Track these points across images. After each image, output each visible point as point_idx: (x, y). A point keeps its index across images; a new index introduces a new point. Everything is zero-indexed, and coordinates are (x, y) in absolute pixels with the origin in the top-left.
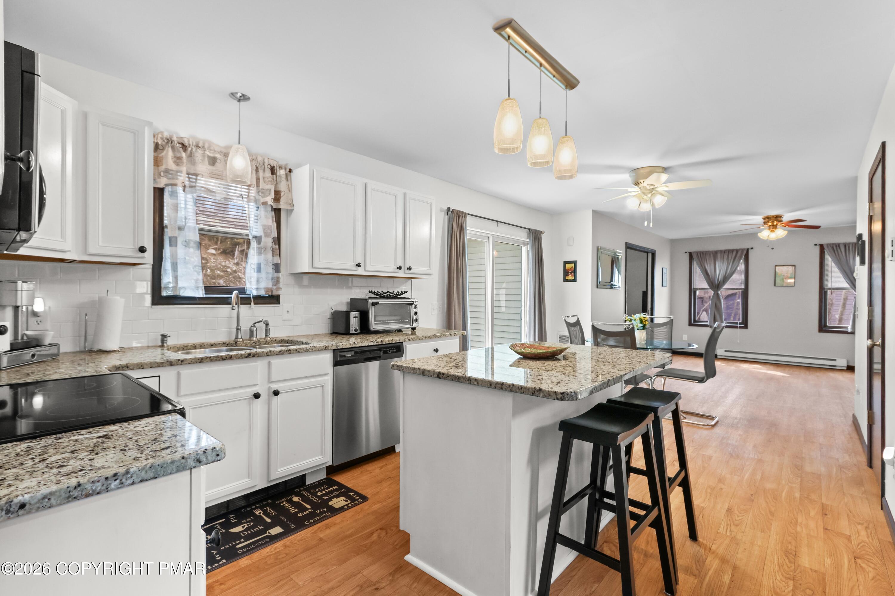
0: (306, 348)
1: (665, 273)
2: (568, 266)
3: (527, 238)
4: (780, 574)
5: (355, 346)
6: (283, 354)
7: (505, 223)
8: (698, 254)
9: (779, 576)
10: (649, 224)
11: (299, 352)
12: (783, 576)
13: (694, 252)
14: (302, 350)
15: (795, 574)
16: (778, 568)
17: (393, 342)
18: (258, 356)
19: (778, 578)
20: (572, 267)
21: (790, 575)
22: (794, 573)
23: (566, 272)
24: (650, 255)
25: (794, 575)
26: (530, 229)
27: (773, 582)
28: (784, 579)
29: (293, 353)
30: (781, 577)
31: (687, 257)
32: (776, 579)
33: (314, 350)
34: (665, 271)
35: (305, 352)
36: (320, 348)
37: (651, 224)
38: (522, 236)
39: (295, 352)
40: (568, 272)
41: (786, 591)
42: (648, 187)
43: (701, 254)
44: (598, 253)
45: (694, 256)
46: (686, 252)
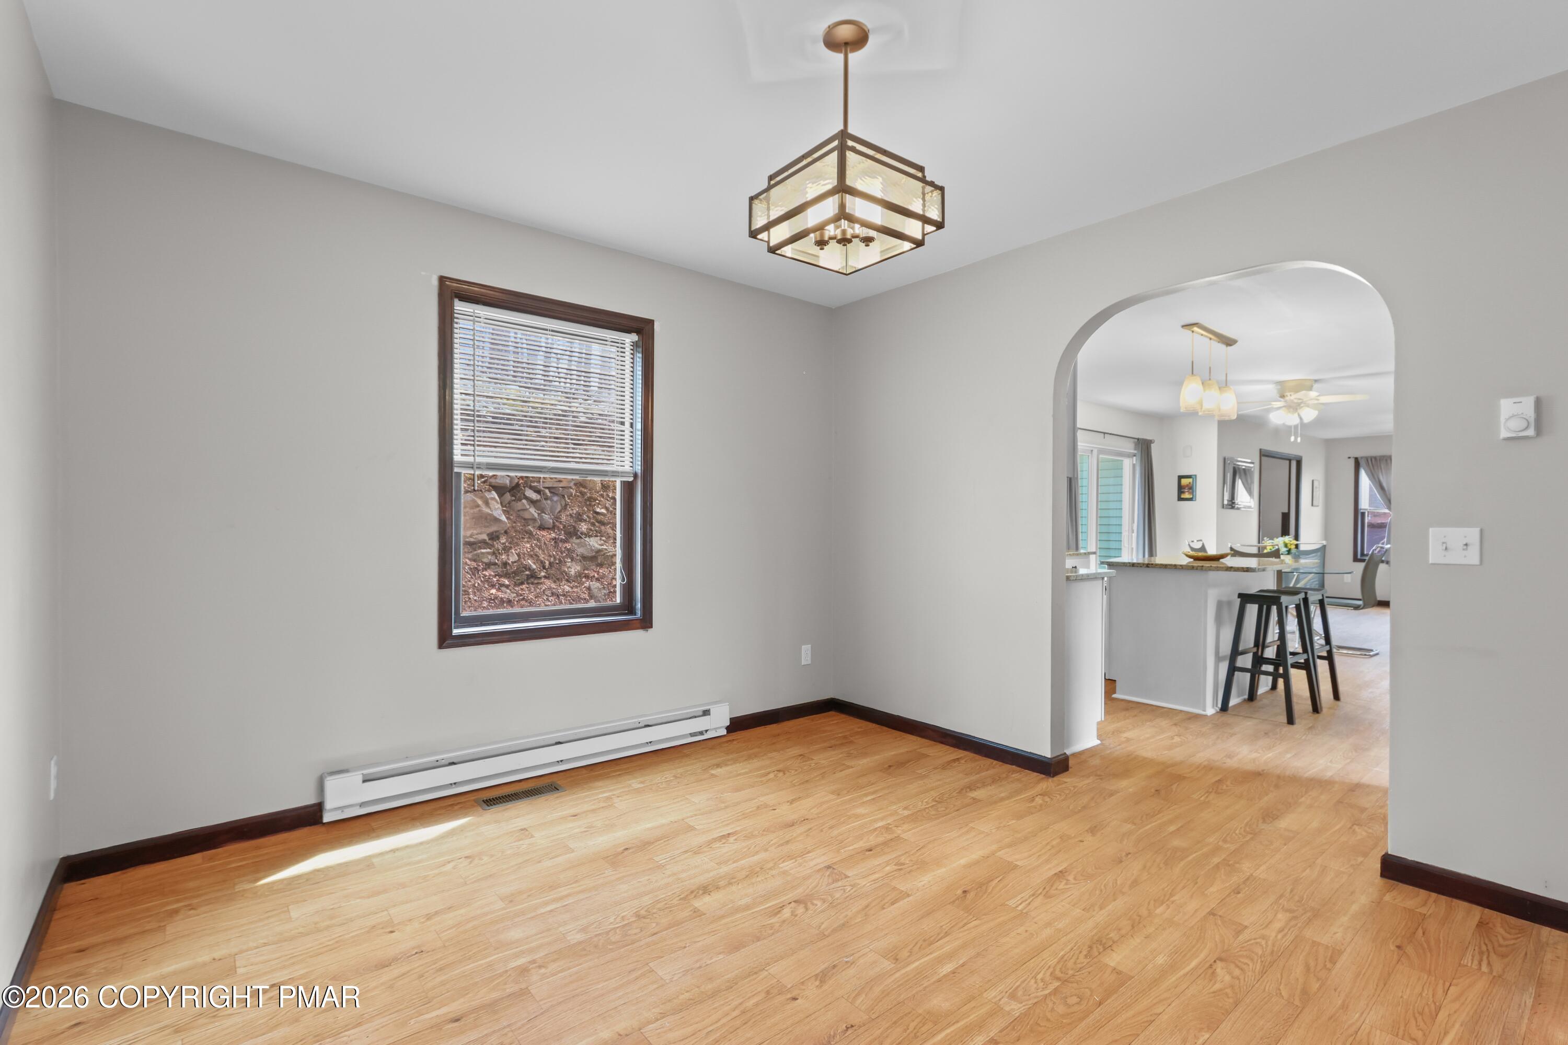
1: (1316, 488)
2: (1185, 482)
3: (1135, 450)
7: (1113, 434)
8: (1367, 460)
10: (1296, 439)
13: (1362, 458)
20: (1190, 483)
23: (1181, 489)
24: (1294, 464)
26: (1138, 439)
31: (1352, 463)
34: (1316, 484)
37: (1299, 440)
38: (1129, 447)
40: (1185, 489)
42: (1296, 401)
43: (1373, 460)
44: (1225, 464)
45: (1362, 463)
46: (1349, 458)
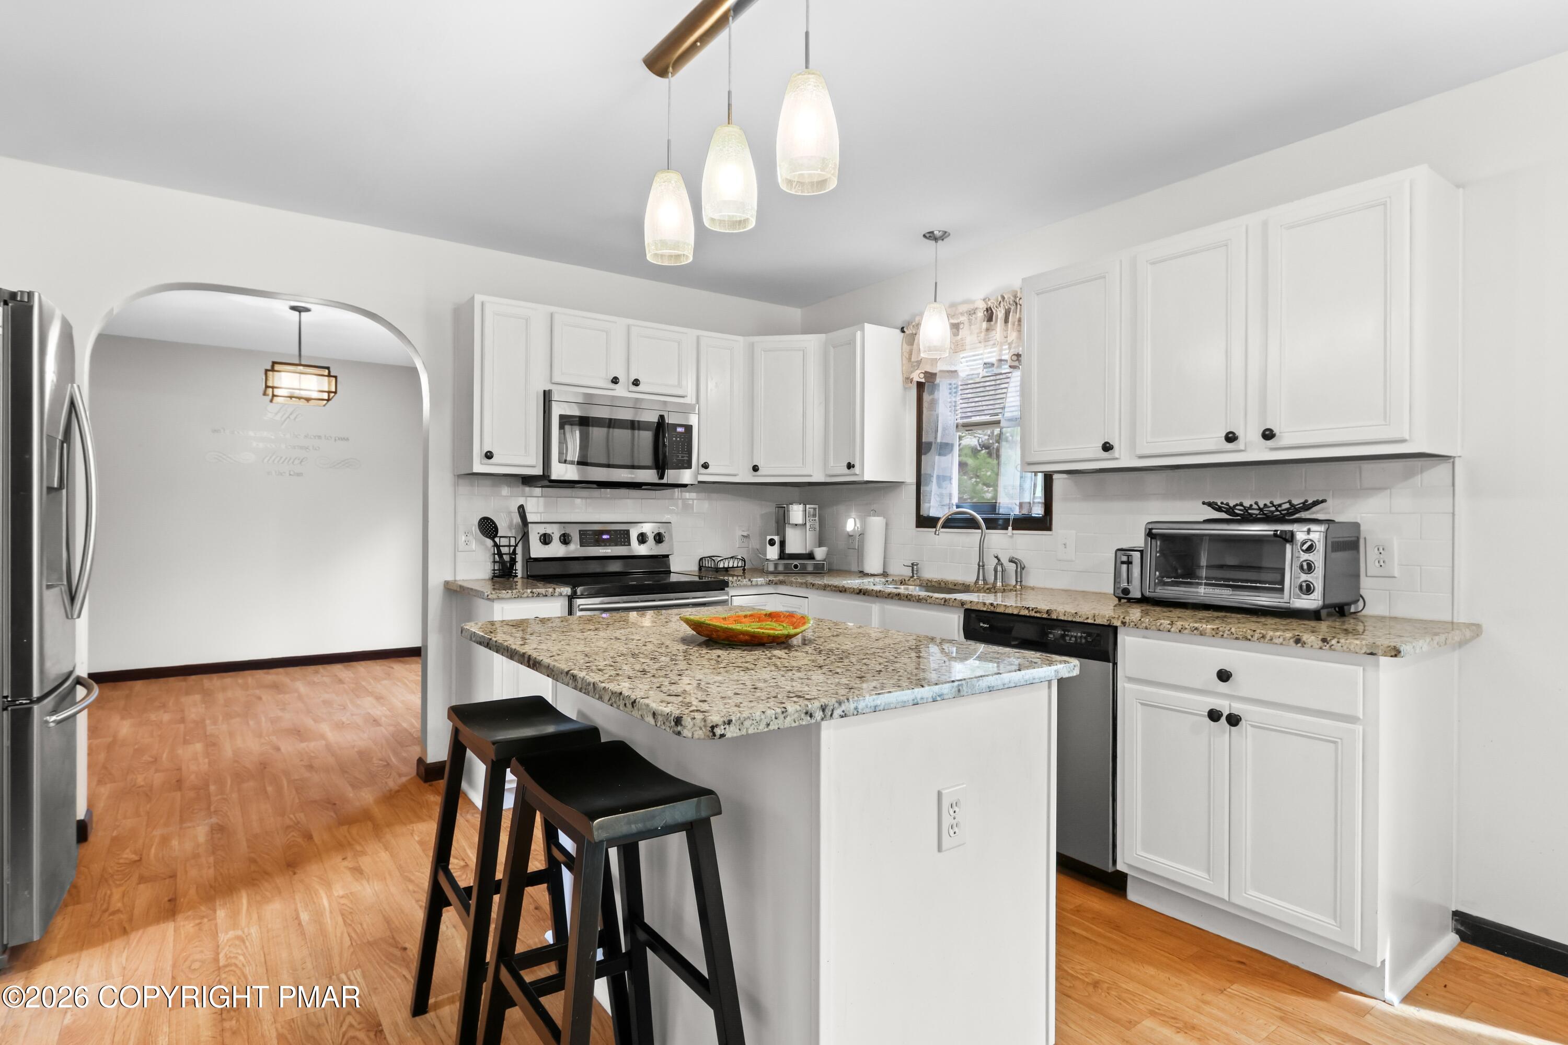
0: (919, 596)
4: (240, 965)
5: (992, 608)
6: (892, 598)
9: (240, 961)
11: (909, 600)
12: (236, 965)
14: (914, 599)
15: (218, 978)
16: (244, 970)
17: (1078, 619)
18: (868, 595)
19: (241, 958)
21: (225, 973)
22: (219, 980)
25: (219, 975)
27: (246, 948)
28: (233, 961)
29: (903, 600)
30: (237, 962)
32: (244, 955)
33: (928, 601)
35: (918, 602)
36: (937, 600)
39: (905, 598)
41: (228, 947)
